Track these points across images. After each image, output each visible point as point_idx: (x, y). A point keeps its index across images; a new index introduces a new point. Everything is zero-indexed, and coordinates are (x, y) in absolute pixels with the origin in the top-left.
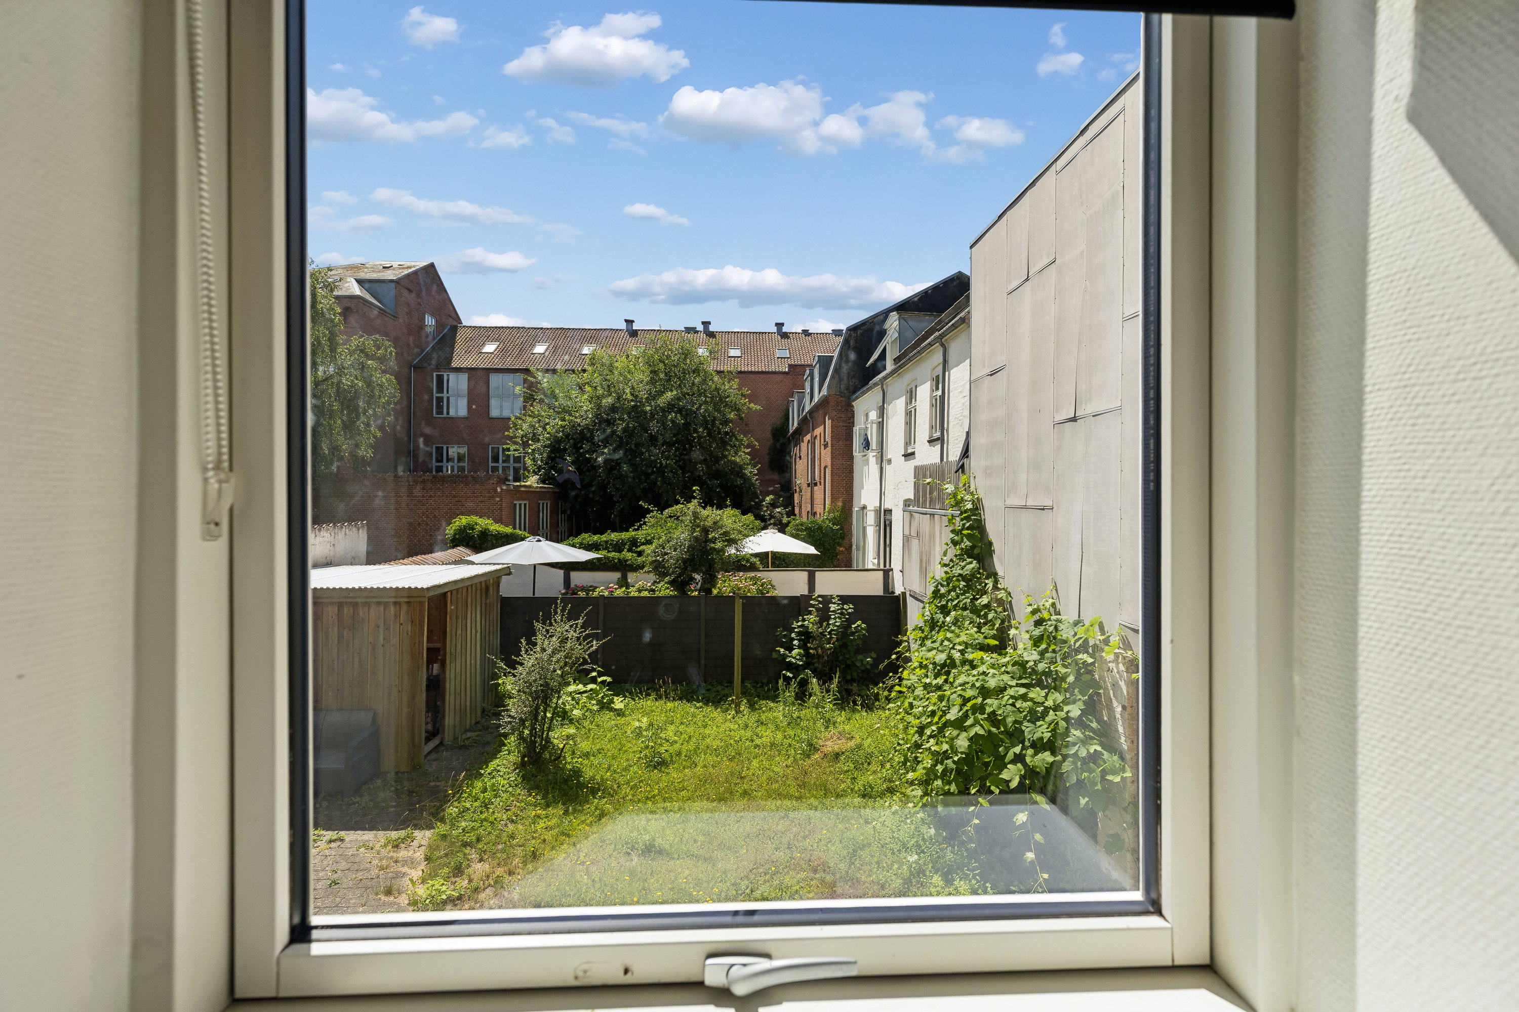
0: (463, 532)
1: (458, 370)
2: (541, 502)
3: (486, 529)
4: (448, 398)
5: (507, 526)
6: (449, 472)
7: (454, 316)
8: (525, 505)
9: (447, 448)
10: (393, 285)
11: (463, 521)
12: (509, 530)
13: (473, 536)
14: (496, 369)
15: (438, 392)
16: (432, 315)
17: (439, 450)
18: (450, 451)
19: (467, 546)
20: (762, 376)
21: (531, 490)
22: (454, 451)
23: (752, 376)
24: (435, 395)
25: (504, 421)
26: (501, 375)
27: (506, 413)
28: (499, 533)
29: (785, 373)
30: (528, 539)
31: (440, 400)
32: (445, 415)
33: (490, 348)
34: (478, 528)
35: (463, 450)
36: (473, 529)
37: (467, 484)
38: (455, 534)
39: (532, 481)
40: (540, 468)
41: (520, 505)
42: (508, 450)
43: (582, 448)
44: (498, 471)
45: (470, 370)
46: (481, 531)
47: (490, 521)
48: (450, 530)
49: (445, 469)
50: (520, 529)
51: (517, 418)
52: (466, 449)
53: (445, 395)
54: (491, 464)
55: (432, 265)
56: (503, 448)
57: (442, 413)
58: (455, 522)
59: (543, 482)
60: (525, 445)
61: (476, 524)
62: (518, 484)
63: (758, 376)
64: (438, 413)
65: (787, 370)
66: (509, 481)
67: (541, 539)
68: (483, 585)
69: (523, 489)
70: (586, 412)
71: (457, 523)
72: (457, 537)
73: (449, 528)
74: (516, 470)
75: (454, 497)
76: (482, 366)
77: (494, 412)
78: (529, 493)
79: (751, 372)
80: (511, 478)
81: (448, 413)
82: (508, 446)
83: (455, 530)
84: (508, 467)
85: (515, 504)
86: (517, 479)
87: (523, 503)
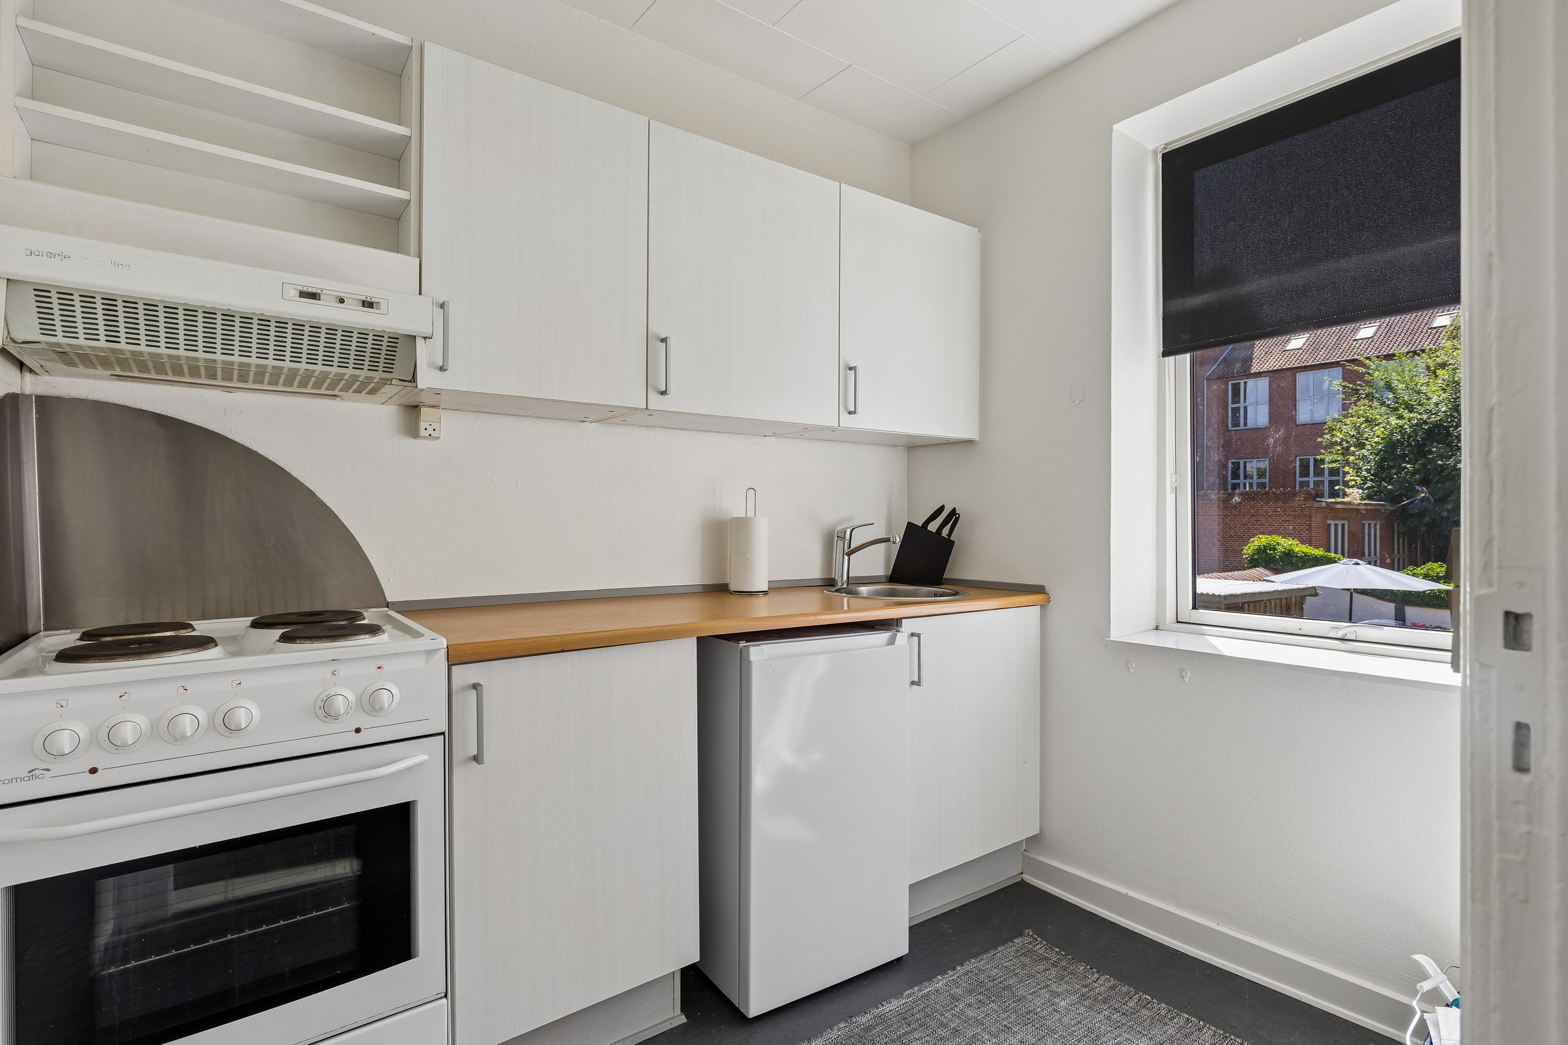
0: (1263, 552)
1: (1259, 375)
3: (1290, 550)
4: (1246, 408)
5: (1317, 548)
6: (1248, 489)
8: (1343, 525)
9: (1245, 463)
11: (1261, 540)
12: (1319, 552)
13: (1275, 557)
14: (1305, 367)
15: (1233, 402)
17: (1236, 466)
18: (1249, 466)
19: (1267, 567)
21: (1352, 507)
22: (1253, 466)
24: (1230, 406)
25: (1318, 428)
26: (1311, 373)
27: (1319, 416)
28: (1306, 555)
30: (1342, 562)
31: (1236, 411)
32: (1242, 427)
33: (1296, 343)
34: (1280, 548)
35: (1264, 464)
36: (1274, 549)
37: (1267, 502)
38: (1253, 554)
39: (1354, 496)
40: (1365, 480)
41: (1336, 525)
42: (1323, 461)
43: (1430, 452)
44: (1308, 486)
45: (1273, 374)
46: (1284, 552)
47: (1295, 542)
48: (1248, 550)
49: (1242, 486)
50: (1336, 552)
51: (1334, 420)
52: (1267, 463)
53: (1241, 405)
54: (1298, 479)
56: (1315, 459)
57: (1238, 425)
58: (1253, 541)
59: (1369, 497)
60: (1346, 452)
61: (1278, 544)
62: (1333, 500)
64: (1234, 425)
66: (1323, 497)
67: (1360, 562)
68: (1284, 602)
69: (1339, 506)
70: (1437, 404)
71: (1256, 542)
72: (1256, 557)
73: (1247, 547)
74: (1332, 484)
75: (1253, 515)
76: (1287, 366)
77: (1303, 418)
78: (1351, 512)
80: (1326, 493)
81: (1245, 424)
82: (1323, 457)
83: (1253, 550)
84: (1322, 482)
85: (1329, 525)
86: (1334, 494)
87: (1340, 523)
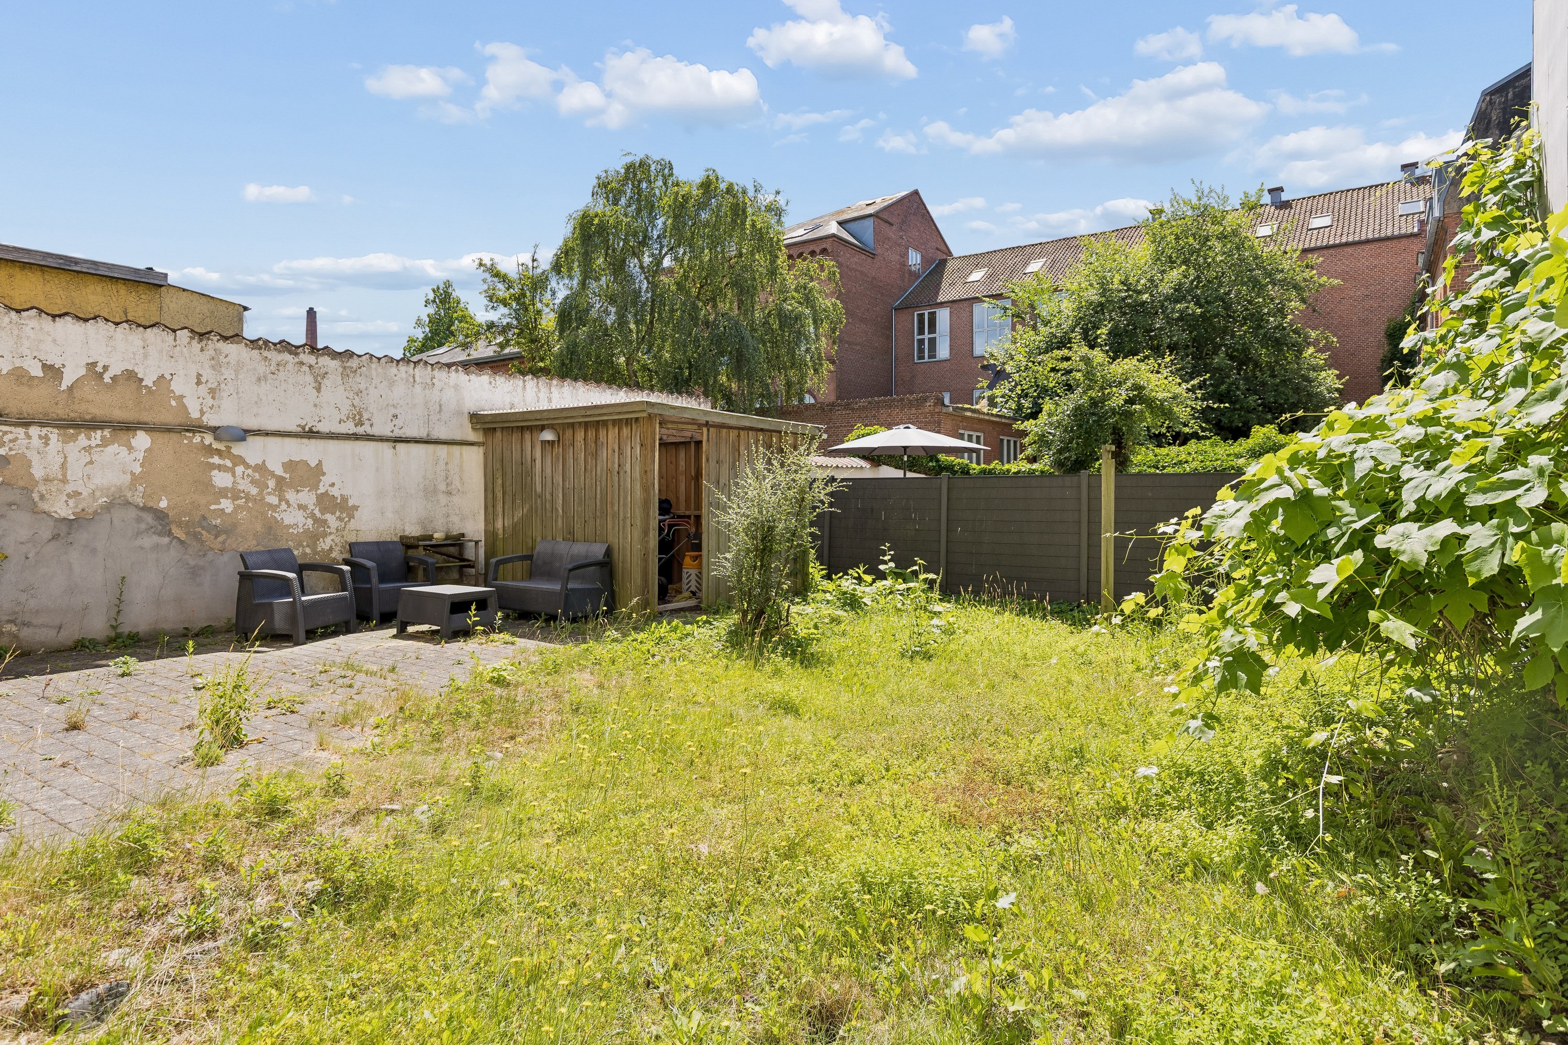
1: (942, 304)
2: (1006, 438)
4: (930, 340)
7: (944, 249)
8: (978, 437)
10: (871, 220)
14: (980, 297)
15: (919, 334)
16: (916, 249)
20: (1368, 247)
21: (981, 416)
23: (1349, 250)
24: (917, 337)
29: (1412, 235)
31: (921, 342)
32: (927, 359)
33: (976, 276)
41: (970, 436)
45: (955, 303)
53: (926, 336)
55: (916, 193)
57: (924, 358)
63: (1359, 249)
64: (919, 358)
65: (1416, 230)
69: (969, 414)
76: (966, 296)
77: (978, 351)
78: (984, 423)
79: (1347, 244)
81: (930, 357)
85: (962, 435)
87: (973, 434)
